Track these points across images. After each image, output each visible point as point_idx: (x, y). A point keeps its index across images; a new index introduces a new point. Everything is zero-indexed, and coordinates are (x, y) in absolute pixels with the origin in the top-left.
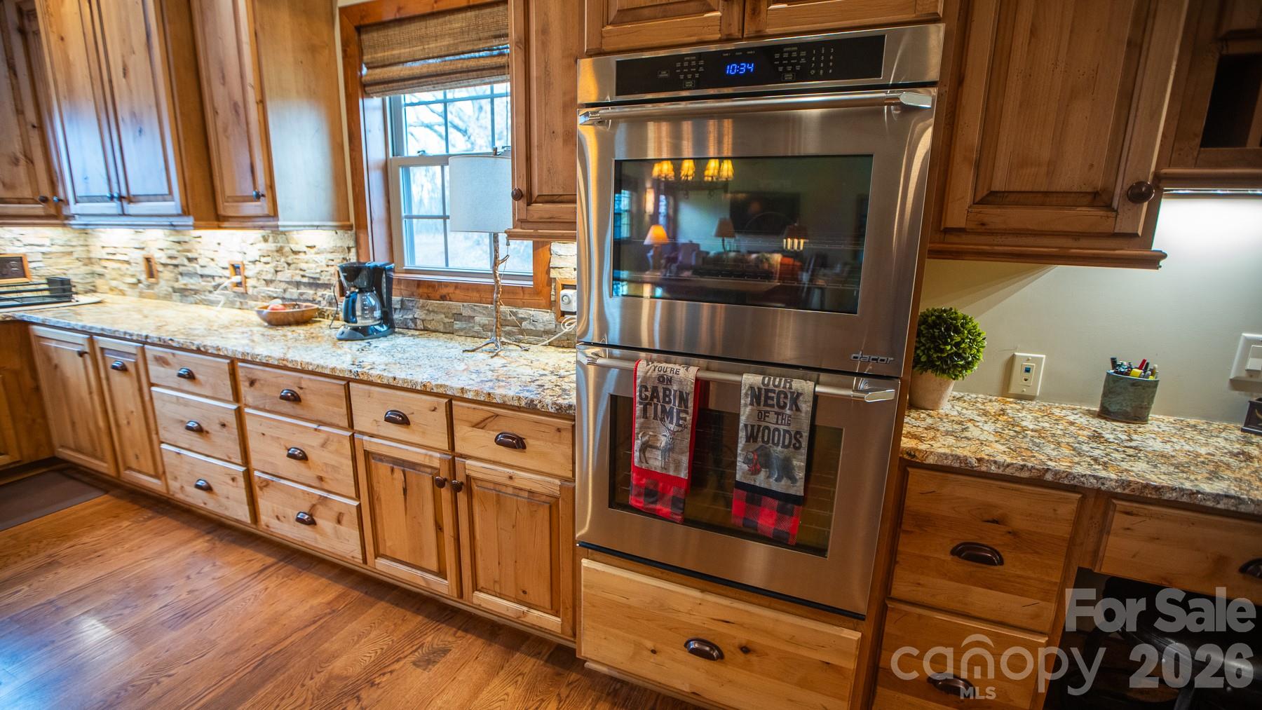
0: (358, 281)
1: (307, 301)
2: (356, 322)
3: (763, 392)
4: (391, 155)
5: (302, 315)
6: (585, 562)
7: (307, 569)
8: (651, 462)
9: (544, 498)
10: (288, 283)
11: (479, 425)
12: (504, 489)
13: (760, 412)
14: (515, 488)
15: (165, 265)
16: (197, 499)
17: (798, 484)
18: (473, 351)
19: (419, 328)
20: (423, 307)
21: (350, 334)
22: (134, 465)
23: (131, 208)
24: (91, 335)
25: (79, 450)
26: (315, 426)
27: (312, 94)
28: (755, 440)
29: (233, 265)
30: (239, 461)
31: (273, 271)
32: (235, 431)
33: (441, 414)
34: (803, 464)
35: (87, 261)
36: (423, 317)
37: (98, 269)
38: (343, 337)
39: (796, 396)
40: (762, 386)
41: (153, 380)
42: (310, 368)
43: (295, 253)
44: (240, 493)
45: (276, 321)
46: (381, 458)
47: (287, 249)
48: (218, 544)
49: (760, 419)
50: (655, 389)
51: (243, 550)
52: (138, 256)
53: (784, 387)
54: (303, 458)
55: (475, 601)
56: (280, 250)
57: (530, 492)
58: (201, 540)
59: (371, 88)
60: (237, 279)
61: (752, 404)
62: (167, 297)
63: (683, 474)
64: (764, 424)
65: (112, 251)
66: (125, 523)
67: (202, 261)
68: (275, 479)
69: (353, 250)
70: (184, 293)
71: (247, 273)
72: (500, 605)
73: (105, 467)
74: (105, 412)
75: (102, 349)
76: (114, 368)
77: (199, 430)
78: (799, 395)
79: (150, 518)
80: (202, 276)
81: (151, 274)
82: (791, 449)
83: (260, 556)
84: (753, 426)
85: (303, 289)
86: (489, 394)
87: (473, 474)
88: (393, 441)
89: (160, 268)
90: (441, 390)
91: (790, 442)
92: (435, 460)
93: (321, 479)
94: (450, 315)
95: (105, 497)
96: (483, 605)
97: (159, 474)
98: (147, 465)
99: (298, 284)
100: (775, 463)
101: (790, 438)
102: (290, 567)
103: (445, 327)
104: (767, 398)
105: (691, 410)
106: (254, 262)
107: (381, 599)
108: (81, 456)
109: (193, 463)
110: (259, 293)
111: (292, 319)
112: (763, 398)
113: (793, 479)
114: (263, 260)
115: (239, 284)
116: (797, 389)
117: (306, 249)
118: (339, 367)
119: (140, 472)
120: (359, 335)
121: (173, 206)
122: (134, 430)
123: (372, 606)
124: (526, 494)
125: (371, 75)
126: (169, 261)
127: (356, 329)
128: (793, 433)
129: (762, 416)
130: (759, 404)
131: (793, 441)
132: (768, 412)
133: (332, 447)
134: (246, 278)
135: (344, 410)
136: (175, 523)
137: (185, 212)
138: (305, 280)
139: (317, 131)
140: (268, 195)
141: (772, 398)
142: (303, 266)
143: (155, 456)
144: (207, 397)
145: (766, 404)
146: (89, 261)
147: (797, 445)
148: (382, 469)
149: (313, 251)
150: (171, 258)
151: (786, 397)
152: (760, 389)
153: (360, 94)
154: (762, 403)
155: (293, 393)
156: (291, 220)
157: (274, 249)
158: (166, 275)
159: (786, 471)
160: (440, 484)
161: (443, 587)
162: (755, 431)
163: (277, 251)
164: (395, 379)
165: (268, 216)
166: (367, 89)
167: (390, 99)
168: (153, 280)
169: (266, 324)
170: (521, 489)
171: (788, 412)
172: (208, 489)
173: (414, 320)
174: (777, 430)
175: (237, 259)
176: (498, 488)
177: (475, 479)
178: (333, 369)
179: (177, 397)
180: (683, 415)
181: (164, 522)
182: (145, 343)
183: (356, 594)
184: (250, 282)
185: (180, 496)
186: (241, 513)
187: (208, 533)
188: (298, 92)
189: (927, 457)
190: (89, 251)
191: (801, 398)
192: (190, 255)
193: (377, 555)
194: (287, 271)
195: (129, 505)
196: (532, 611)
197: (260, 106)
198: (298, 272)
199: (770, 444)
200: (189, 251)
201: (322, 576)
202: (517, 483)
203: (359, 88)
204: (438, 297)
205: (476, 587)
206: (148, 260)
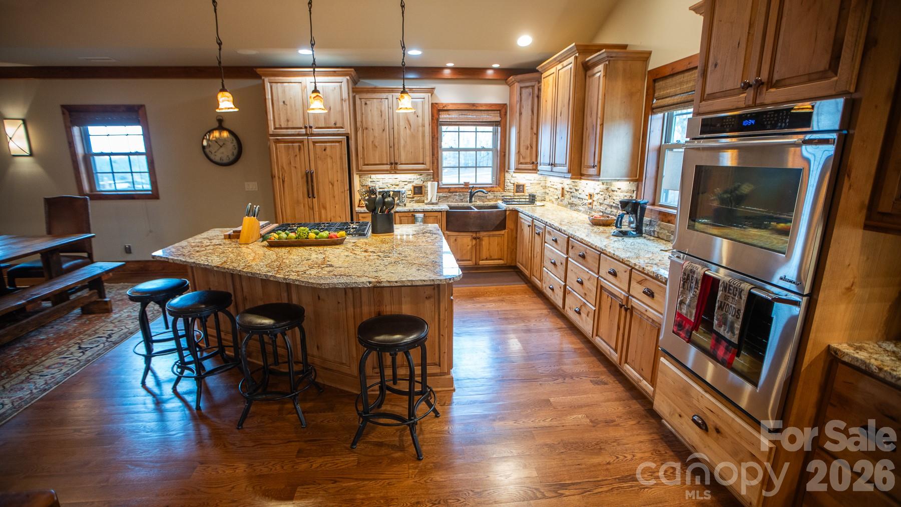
0: (627, 208)
1: (613, 215)
2: (621, 228)
3: (728, 285)
4: (663, 143)
5: (606, 222)
6: (662, 359)
7: (575, 335)
8: (682, 310)
9: (657, 324)
10: (608, 205)
11: (640, 283)
12: (643, 316)
13: (726, 295)
14: (648, 316)
15: (568, 192)
16: (549, 293)
17: (735, 337)
18: (666, 251)
19: (655, 236)
20: (659, 225)
21: (617, 233)
22: (535, 275)
23: (555, 169)
24: (533, 219)
25: (522, 264)
26: (587, 270)
27: (627, 117)
28: (722, 310)
29: (590, 195)
30: (563, 280)
31: (603, 199)
32: (564, 267)
33: (628, 274)
34: (739, 327)
35: (544, 187)
36: (658, 231)
37: (547, 191)
38: (614, 234)
39: (741, 291)
40: (728, 283)
41: (546, 241)
42: (590, 244)
43: (613, 191)
44: (561, 294)
45: (596, 223)
46: (606, 290)
47: (610, 189)
48: (551, 314)
49: (725, 299)
50: (688, 275)
51: (557, 319)
52: (560, 187)
53: (737, 285)
54: (581, 283)
55: (625, 368)
56: (607, 189)
57: (653, 320)
58: (546, 310)
59: (656, 110)
60: (590, 201)
61: (722, 291)
62: (566, 206)
63: (693, 319)
64: (727, 302)
65: (553, 184)
66: (527, 296)
67: (580, 192)
68: (572, 291)
69: (635, 192)
70: (572, 205)
71: (595, 199)
72: (631, 372)
73: (527, 273)
74: (532, 250)
75: (535, 225)
76: (536, 233)
77: (554, 264)
78: (742, 290)
79: (535, 297)
80: (579, 198)
81: (563, 195)
82: (735, 318)
83: (562, 323)
84: (721, 302)
85: (613, 209)
86: (644, 268)
87: (634, 305)
88: (610, 284)
89: (566, 193)
90: (628, 263)
91: (735, 314)
92: (622, 294)
93: (585, 294)
94: (670, 232)
95: (526, 285)
96: (627, 371)
97: (541, 280)
98: (538, 276)
99: (611, 206)
100: (728, 323)
101: (735, 312)
102: (570, 332)
103: (667, 238)
104: (730, 289)
105: (699, 288)
106: (597, 194)
107: (596, 357)
108: (522, 267)
109: (551, 278)
110: (597, 208)
111: (601, 223)
112: (727, 289)
113: (733, 333)
114: (601, 193)
115: (590, 204)
116: (742, 288)
117: (617, 190)
118: (598, 246)
119: (536, 278)
120: (621, 234)
121: (565, 169)
122: (537, 260)
123: (589, 357)
124: (651, 320)
125: (657, 103)
126: (569, 190)
127: (621, 232)
128: (737, 310)
129: (726, 298)
130: (725, 291)
131: (736, 314)
132: (729, 296)
133: (591, 281)
134: (594, 201)
135: (597, 265)
136: (541, 302)
137: (569, 172)
138: (614, 205)
139: (627, 134)
140: (598, 166)
141: (731, 289)
142: (615, 198)
143: (541, 272)
144: (559, 251)
145: (729, 292)
146: (545, 187)
147: (738, 316)
148: (605, 294)
149: (620, 191)
150: (570, 189)
151: (737, 290)
152: (727, 284)
153: (650, 113)
154: (727, 291)
155: (583, 255)
156: (606, 177)
157: (605, 188)
158: (567, 196)
159: (732, 329)
160: (621, 306)
161: (615, 357)
162: (723, 305)
163: (606, 190)
164: (614, 254)
165: (597, 175)
166: (654, 110)
167: (668, 114)
168: (563, 198)
169: (591, 223)
170: (650, 318)
171: (736, 298)
172: (552, 289)
173: (654, 231)
174: (731, 306)
175: (592, 192)
176: (642, 314)
177: (635, 308)
178: (596, 246)
179: (551, 249)
180: (696, 290)
181: (539, 300)
182: (546, 225)
183: (587, 350)
184: (595, 203)
185: (545, 291)
186: (560, 303)
187: (550, 309)
188: (620, 117)
189: (843, 356)
190: (546, 183)
191: (743, 292)
192: (576, 188)
193: (597, 335)
194: (608, 200)
195: (531, 290)
196: (644, 381)
197: (601, 126)
198: (612, 200)
199: (728, 313)
200: (576, 186)
201: (579, 339)
202: (647, 314)
203: (652, 110)
204: (667, 221)
205: (626, 362)
206: (563, 189)
